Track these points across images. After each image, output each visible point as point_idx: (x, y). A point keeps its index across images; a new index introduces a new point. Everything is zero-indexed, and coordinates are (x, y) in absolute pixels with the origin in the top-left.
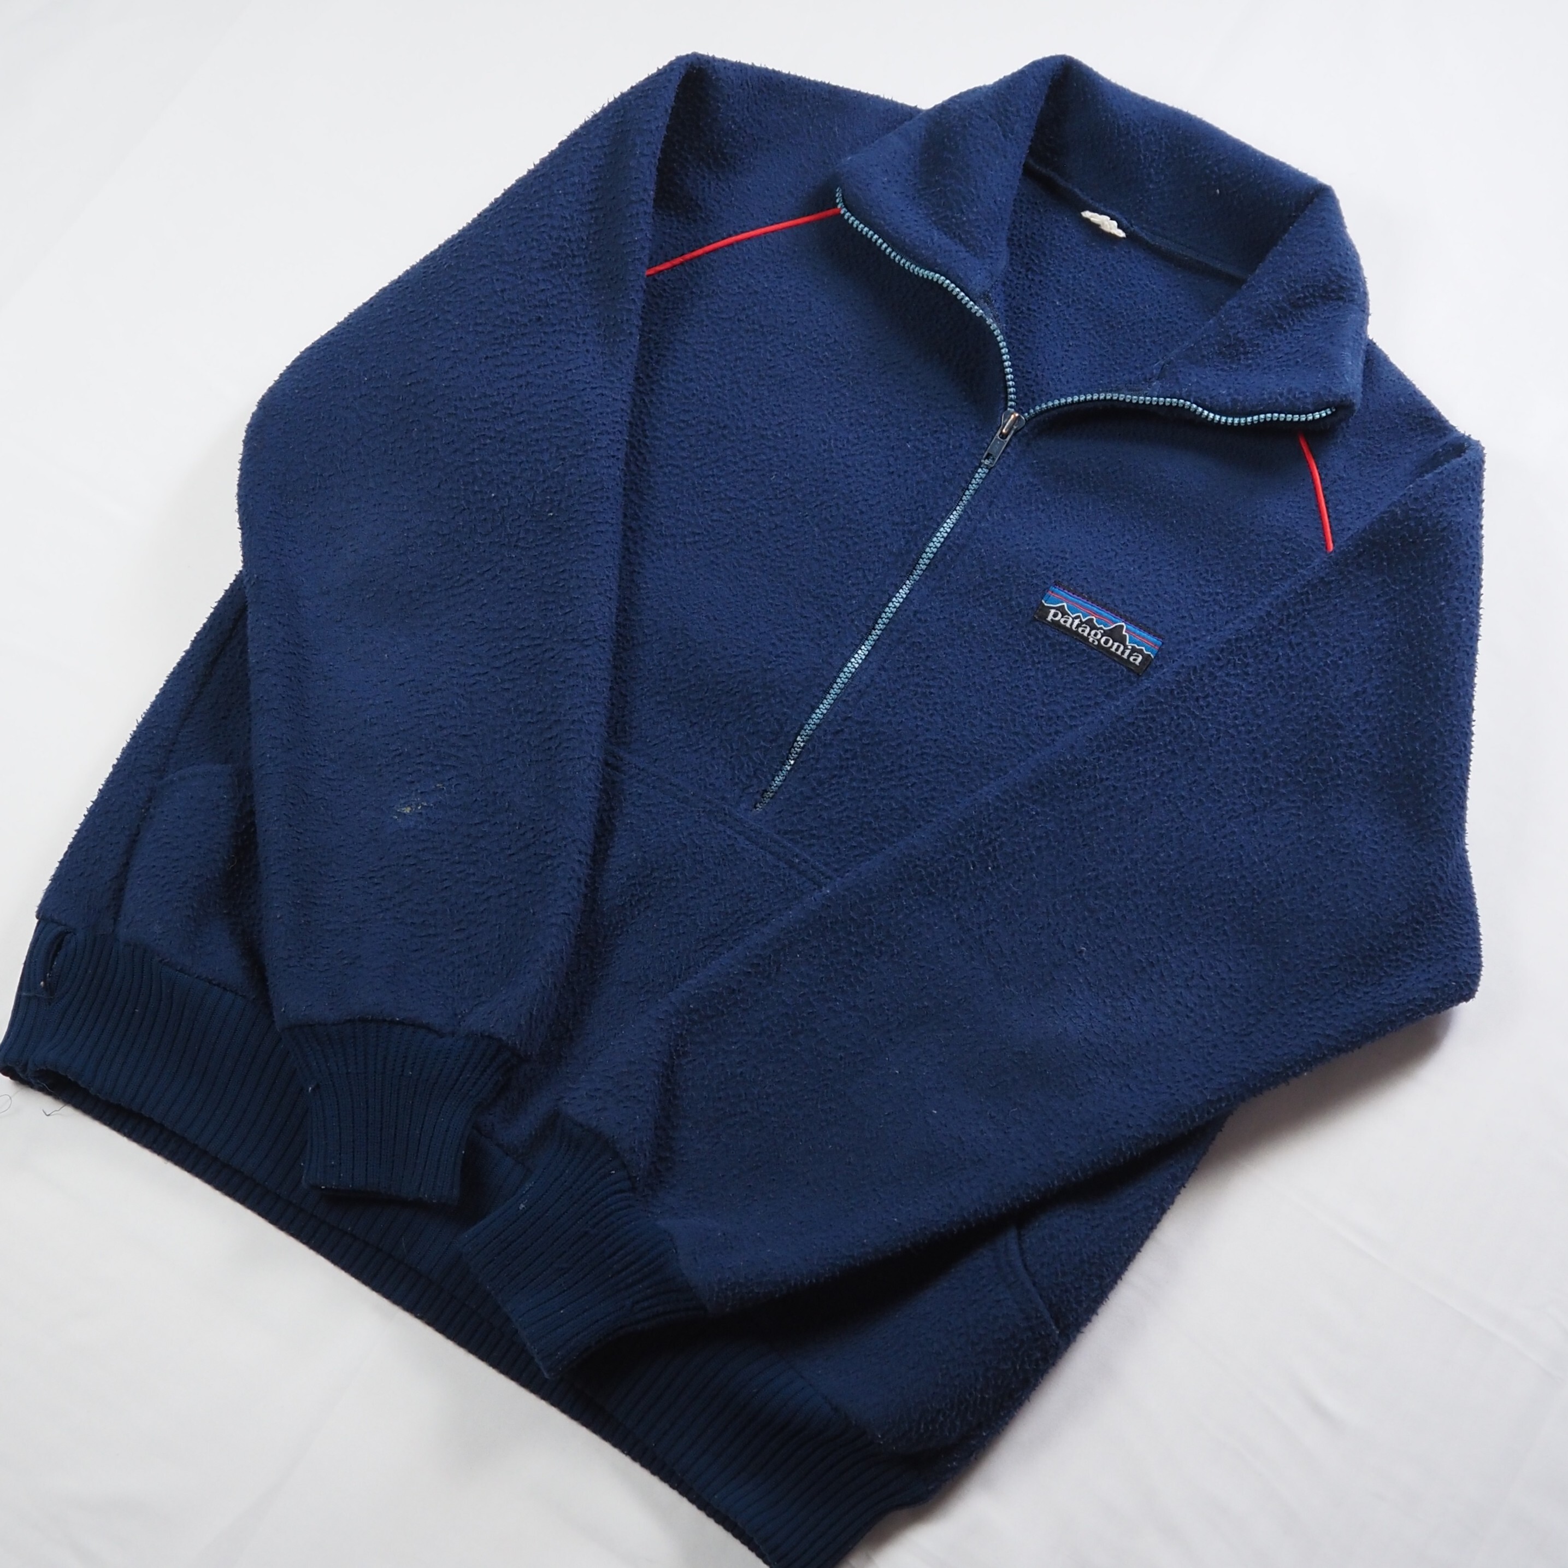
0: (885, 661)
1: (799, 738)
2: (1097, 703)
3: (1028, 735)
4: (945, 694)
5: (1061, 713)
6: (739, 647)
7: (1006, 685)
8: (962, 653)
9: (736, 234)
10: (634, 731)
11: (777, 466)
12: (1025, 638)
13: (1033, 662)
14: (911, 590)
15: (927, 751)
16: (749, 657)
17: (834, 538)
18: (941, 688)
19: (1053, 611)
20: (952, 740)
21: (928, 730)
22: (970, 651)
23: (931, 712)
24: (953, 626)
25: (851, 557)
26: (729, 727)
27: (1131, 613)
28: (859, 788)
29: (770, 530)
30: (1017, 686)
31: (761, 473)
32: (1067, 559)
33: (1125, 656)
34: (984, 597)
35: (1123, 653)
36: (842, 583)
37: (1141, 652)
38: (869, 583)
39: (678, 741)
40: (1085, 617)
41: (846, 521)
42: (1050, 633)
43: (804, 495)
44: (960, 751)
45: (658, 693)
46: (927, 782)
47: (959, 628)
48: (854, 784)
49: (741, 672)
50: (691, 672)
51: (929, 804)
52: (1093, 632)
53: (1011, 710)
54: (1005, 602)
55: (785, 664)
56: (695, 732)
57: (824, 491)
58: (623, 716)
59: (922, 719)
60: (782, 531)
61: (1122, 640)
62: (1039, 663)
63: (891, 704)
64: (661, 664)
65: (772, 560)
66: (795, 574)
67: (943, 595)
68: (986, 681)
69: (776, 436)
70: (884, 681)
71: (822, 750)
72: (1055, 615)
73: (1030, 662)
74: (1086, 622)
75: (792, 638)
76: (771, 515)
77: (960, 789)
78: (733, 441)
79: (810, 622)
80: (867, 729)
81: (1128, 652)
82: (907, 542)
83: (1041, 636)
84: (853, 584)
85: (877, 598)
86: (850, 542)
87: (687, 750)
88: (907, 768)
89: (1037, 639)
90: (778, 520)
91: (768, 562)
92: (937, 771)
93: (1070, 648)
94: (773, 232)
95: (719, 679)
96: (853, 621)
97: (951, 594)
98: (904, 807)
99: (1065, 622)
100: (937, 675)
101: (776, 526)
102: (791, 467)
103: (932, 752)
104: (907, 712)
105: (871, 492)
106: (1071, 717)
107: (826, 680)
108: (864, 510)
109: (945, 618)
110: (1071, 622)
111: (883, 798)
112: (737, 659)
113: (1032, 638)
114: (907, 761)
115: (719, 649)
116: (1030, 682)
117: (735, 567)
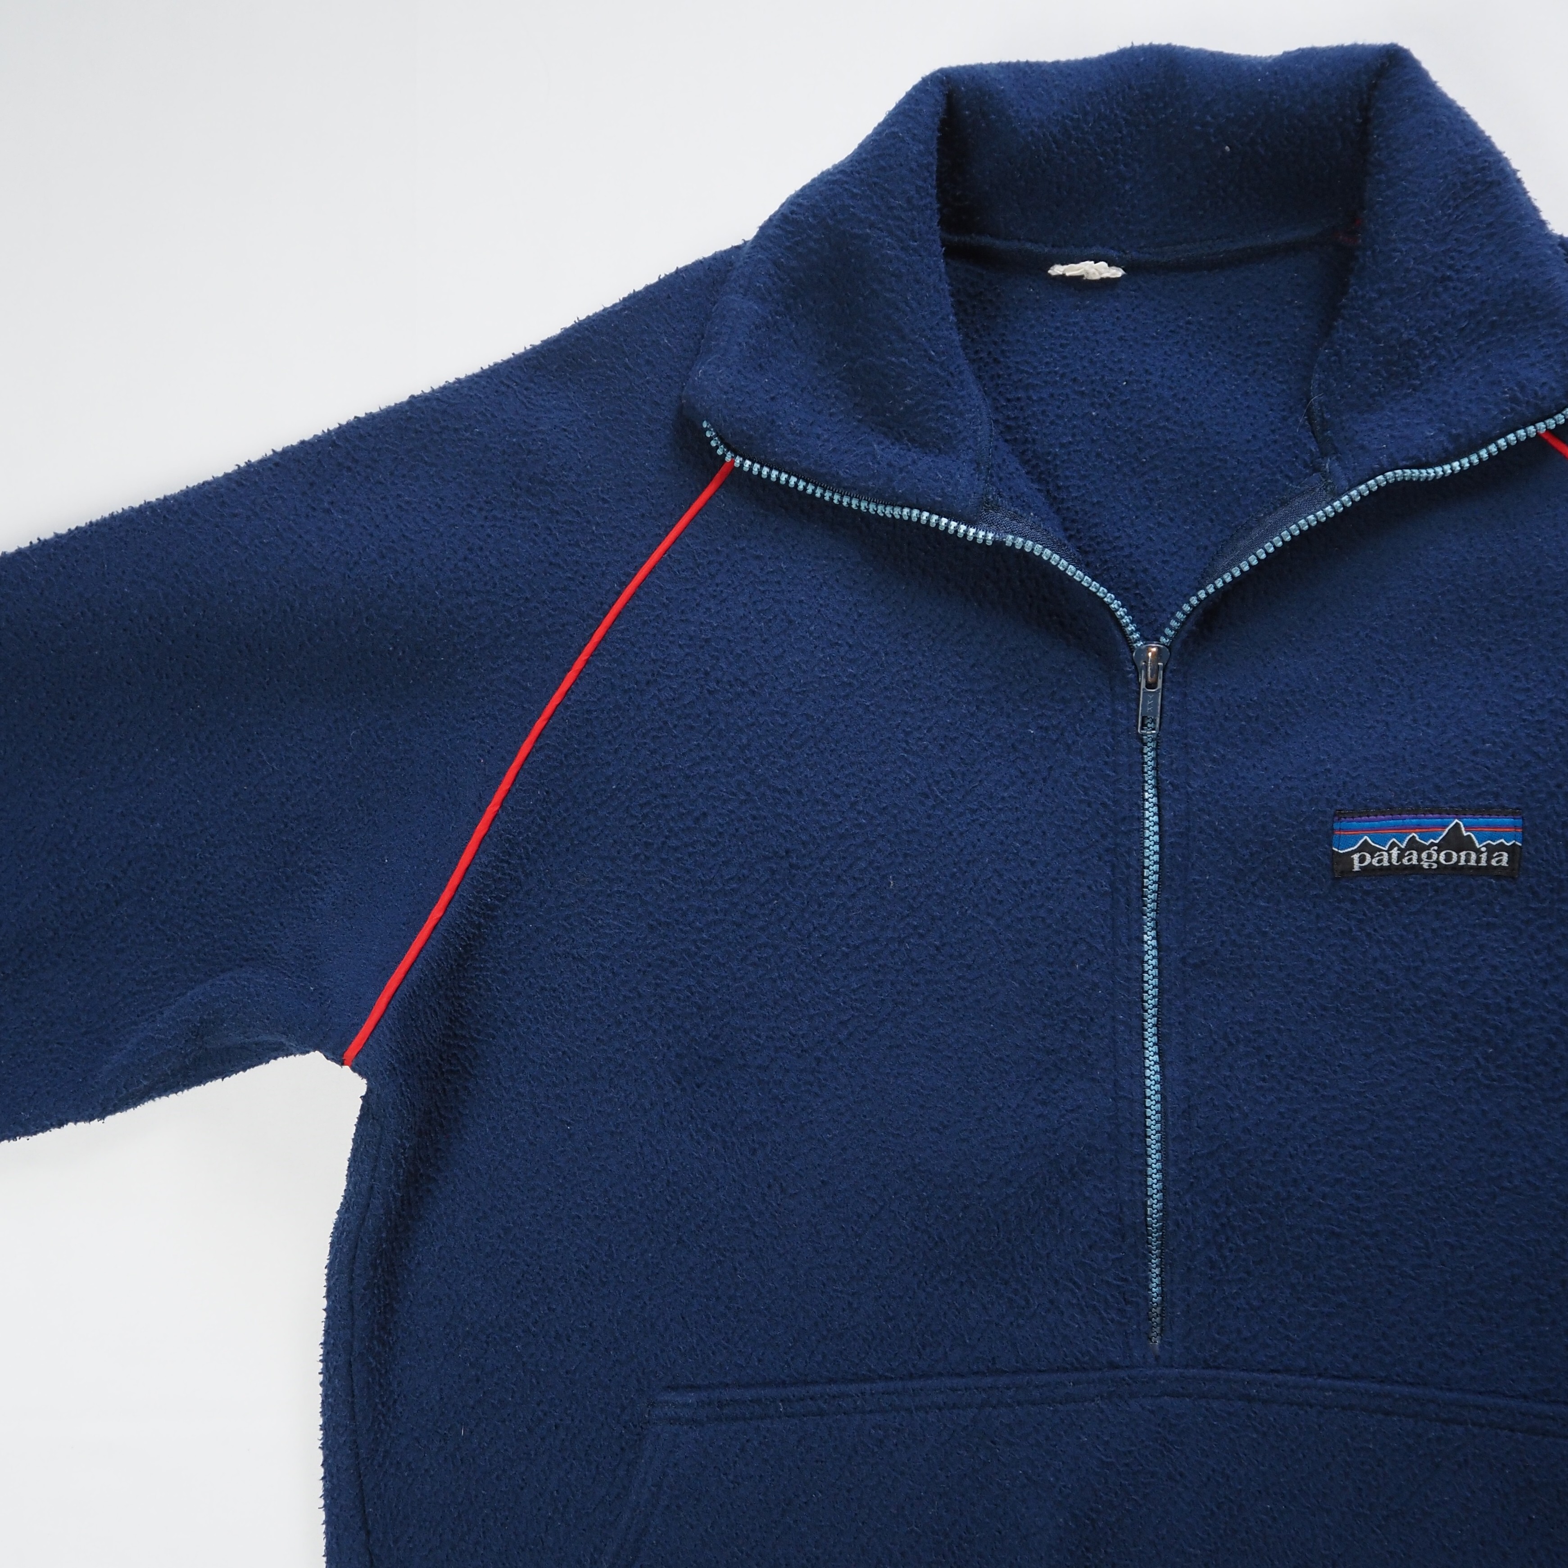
0: (1187, 1045)
1: (1150, 1221)
2: (1481, 946)
4: (1285, 1047)
5: (1445, 987)
6: (1001, 1149)
7: (1354, 989)
8: (1272, 978)
9: (631, 576)
11: (889, 867)
12: (1338, 909)
13: (1369, 936)
14: (1159, 929)
16: (1024, 1155)
17: (1020, 920)
18: (1275, 1042)
19: (1356, 857)
20: (1333, 1104)
21: (1296, 1111)
22: (1281, 969)
23: (1285, 1083)
24: (1240, 947)
25: (1058, 933)
26: (1055, 1256)
27: (1458, 799)
29: (933, 958)
30: (1368, 982)
31: (872, 888)
32: (1329, 770)
33: (1483, 863)
34: (1254, 884)
35: (1478, 860)
36: (1069, 974)
37: (1501, 847)
38: (1101, 954)
40: (1401, 842)
41: (1021, 888)
42: (1370, 886)
43: (947, 885)
47: (1249, 945)
49: (1027, 1182)
50: (963, 1217)
52: (1424, 855)
53: (1380, 1018)
54: (1285, 876)
55: (1071, 1135)
56: (1016, 1291)
57: (968, 863)
59: (1280, 1100)
60: (948, 950)
61: (1466, 845)
62: (1376, 931)
63: (1233, 1104)
65: (962, 998)
66: (1001, 997)
67: (1202, 913)
68: (1325, 998)
69: (860, 826)
70: (1204, 1077)
71: (1189, 1220)
72: (1362, 859)
73: (1364, 938)
74: (1407, 848)
75: (1056, 1092)
76: (921, 936)
77: (1386, 1165)
78: (810, 865)
79: (1064, 1053)
80: (1226, 1157)
81: (1484, 857)
82: (1113, 866)
83: (1357, 896)
84: (1083, 969)
85: (1125, 972)
86: (1042, 913)
89: (1354, 902)
90: (934, 939)
92: (1341, 1158)
93: (1405, 890)
94: (674, 542)
95: (1005, 1206)
96: (1113, 1018)
97: (1211, 905)
99: (1380, 861)
101: (937, 948)
102: (905, 855)
104: (1257, 1103)
105: (1024, 827)
106: (1463, 984)
107: (1134, 1122)
108: (1032, 857)
109: (1223, 943)
110: (1388, 857)
112: (1010, 1167)
113: (1346, 905)
114: (1298, 1168)
115: (979, 1167)
116: (1380, 965)
117: (922, 1036)
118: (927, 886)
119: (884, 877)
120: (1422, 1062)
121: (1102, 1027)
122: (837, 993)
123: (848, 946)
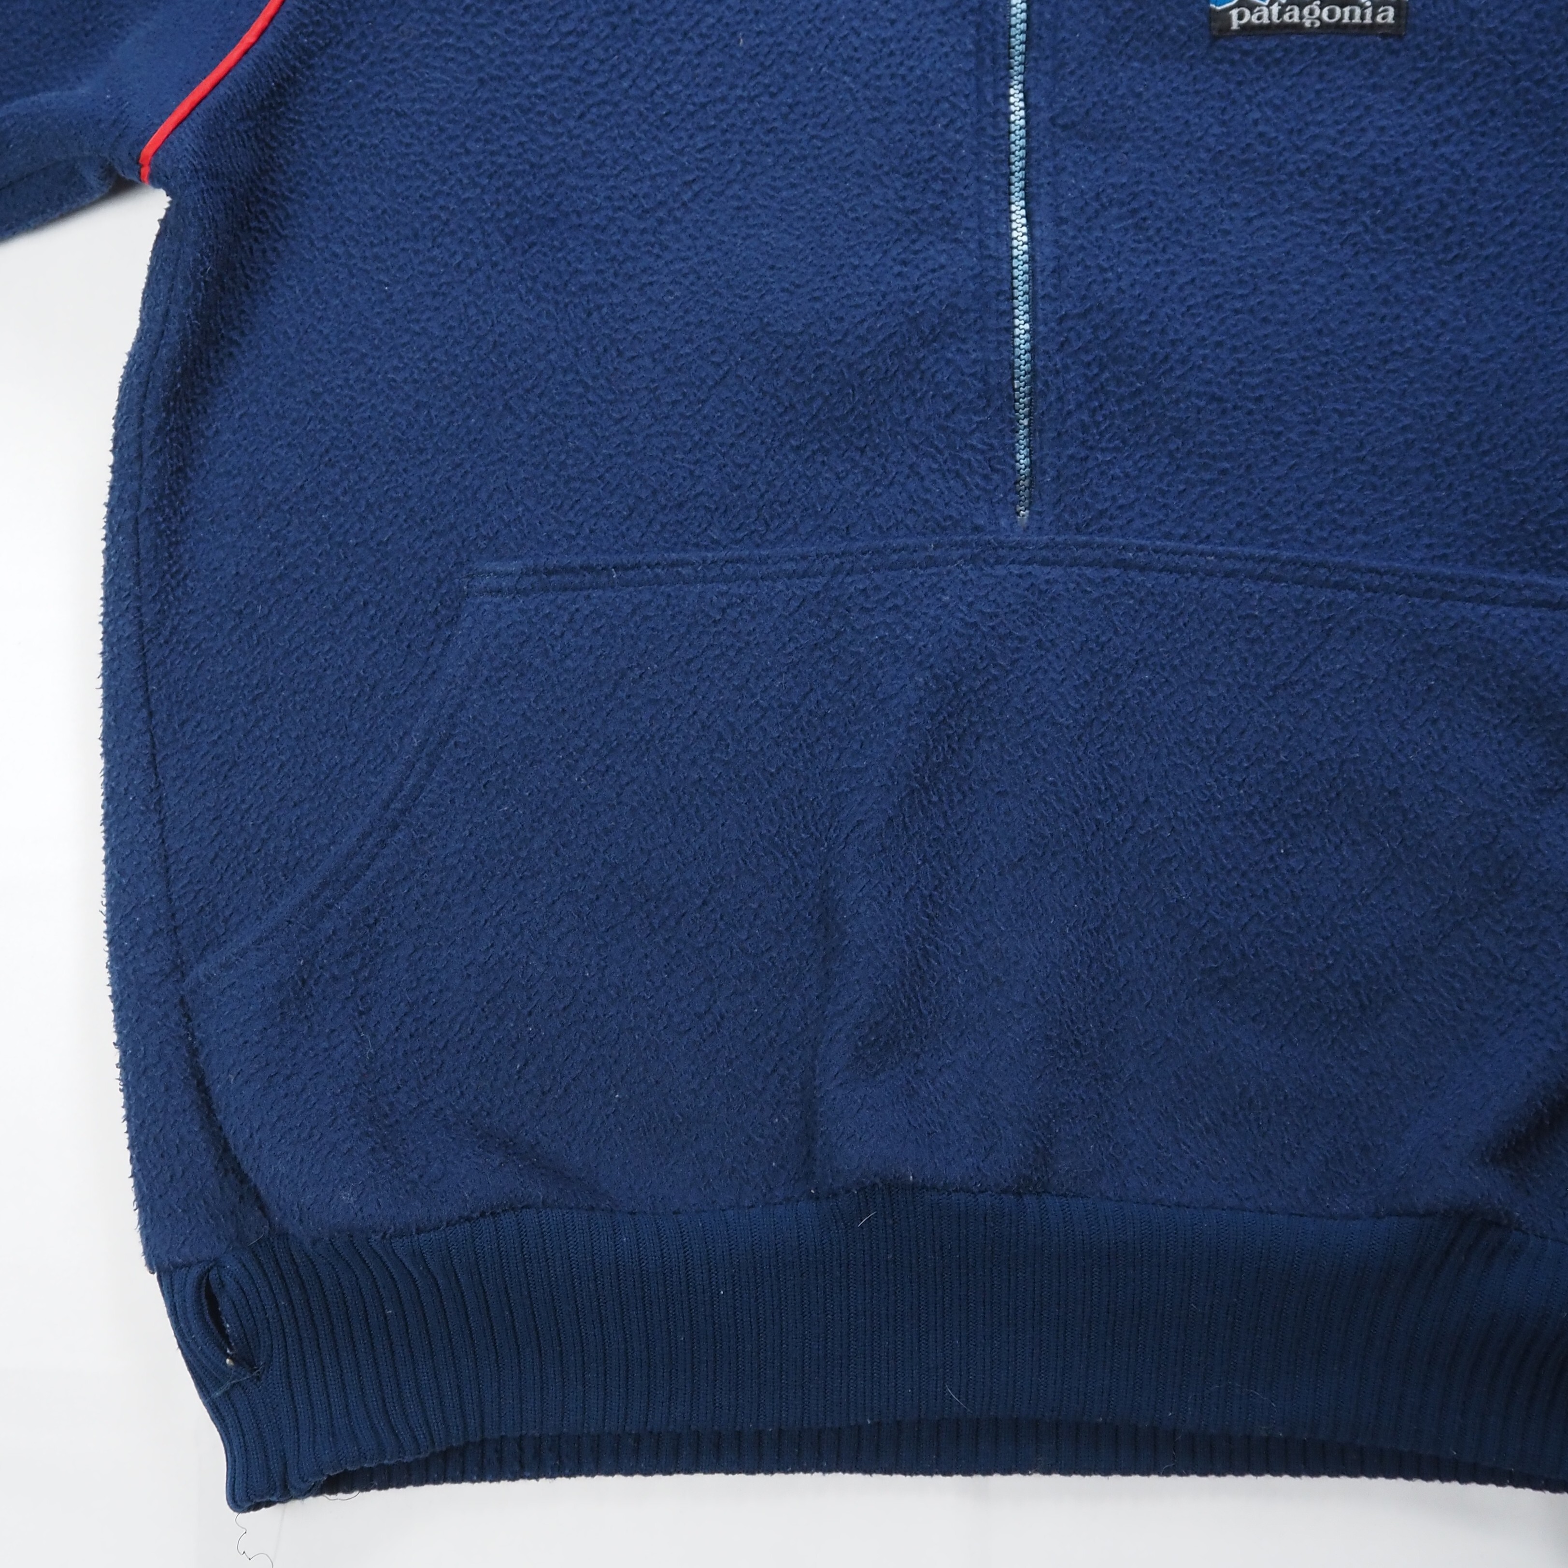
0: (1057, 207)
1: (1016, 384)
2: (1368, 108)
3: (1306, 205)
4: (1161, 210)
5: (1330, 149)
6: (857, 306)
7: (1233, 152)
8: (1147, 140)
10: (790, 507)
11: (738, 23)
12: (1216, 71)
13: (1249, 99)
14: (1025, 91)
15: (1192, 302)
16: (882, 312)
17: (879, 77)
18: (1151, 204)
20: (1213, 268)
21: (1173, 273)
22: (1156, 131)
23: (1161, 245)
24: (1112, 108)
25: (918, 90)
26: (915, 424)
28: (1136, 407)
29: (785, 117)
30: (1248, 145)
31: (720, 45)
34: (1127, 44)
36: (930, 133)
38: (965, 113)
39: (858, 485)
41: (880, 46)
42: (1247, 46)
43: (800, 42)
44: (1234, 278)
45: (788, 435)
46: (1219, 344)
47: (1122, 106)
48: (1127, 406)
49: (884, 340)
50: (815, 379)
51: (1241, 374)
53: (1261, 183)
54: (1160, 35)
55: (933, 294)
56: (872, 459)
57: (824, 20)
58: (762, 496)
59: (1157, 262)
60: (801, 108)
62: (1256, 93)
63: (1106, 265)
64: (765, 393)
65: (816, 157)
66: (858, 156)
67: (1072, 73)
68: (1203, 161)
70: (1074, 238)
71: (1059, 381)
73: (1244, 100)
75: (916, 252)
76: (773, 95)
77: (1270, 329)
78: (655, 21)
79: (925, 214)
80: (1099, 318)
82: (978, 26)
83: (1237, 57)
84: (946, 126)
85: (990, 131)
86: (902, 71)
87: (878, 490)
88: (1181, 341)
89: (1233, 63)
90: (786, 97)
91: (810, 163)
92: (1222, 321)
93: (1286, 51)
95: (862, 367)
96: (978, 179)
97: (1081, 64)
98: (1213, 398)
100: (1136, 189)
101: (790, 106)
102: (757, 12)
103: (1200, 299)
104: (1131, 264)
106: (1349, 146)
107: (1002, 281)
108: (893, 16)
109: (1094, 104)
111: (1177, 402)
112: (866, 325)
113: (1224, 67)
114: (1176, 331)
115: (833, 326)
116: (1261, 128)
117: (772, 197)
118: (780, 44)
119: (734, 34)
120: (1307, 227)
121: (966, 187)
122: (681, 152)
123: (694, 104)
